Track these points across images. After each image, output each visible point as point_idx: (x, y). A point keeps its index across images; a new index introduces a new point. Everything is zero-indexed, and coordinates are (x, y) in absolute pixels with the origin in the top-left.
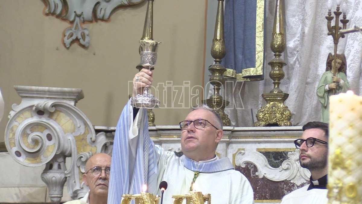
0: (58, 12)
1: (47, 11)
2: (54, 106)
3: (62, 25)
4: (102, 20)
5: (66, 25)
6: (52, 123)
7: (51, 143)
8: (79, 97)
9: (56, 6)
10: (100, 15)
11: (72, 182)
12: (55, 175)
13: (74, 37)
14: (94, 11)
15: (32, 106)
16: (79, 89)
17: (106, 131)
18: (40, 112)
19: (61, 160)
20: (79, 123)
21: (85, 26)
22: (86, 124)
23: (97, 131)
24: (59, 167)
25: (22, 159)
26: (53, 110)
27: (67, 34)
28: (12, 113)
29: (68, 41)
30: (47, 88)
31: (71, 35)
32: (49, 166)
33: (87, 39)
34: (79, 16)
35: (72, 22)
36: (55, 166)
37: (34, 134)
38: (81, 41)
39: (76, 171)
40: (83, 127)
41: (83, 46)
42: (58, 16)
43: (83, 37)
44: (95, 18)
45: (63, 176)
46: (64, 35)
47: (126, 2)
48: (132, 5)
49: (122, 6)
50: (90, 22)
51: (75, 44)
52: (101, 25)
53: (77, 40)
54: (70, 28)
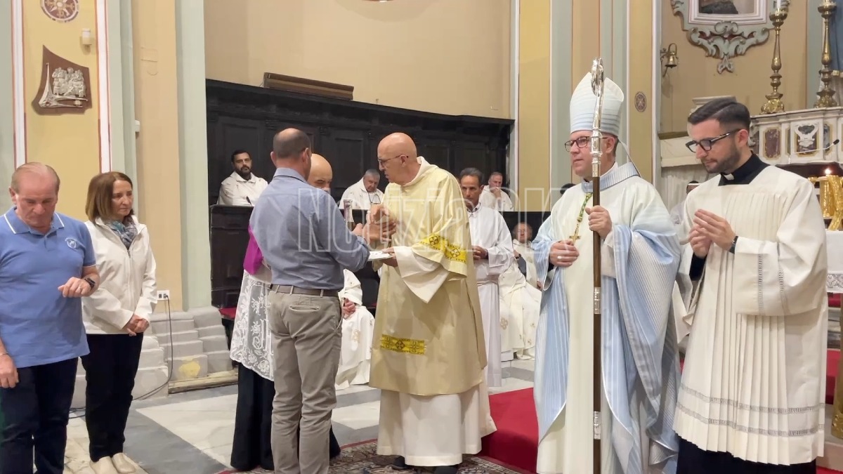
0: (714, 53)
1: (707, 54)
3: (715, 62)
4: (741, 54)
5: (719, 61)
9: (712, 51)
10: (739, 52)
13: (724, 67)
14: (736, 51)
21: (730, 60)
27: (720, 66)
29: (720, 70)
31: (722, 66)
33: (732, 67)
34: (726, 55)
35: (722, 59)
38: (729, 69)
41: (730, 72)
42: (714, 57)
43: (730, 66)
44: (736, 54)
46: (718, 67)
47: (755, 43)
48: (758, 44)
49: (753, 45)
50: (733, 57)
51: (725, 71)
52: (740, 58)
53: (726, 68)
54: (721, 63)
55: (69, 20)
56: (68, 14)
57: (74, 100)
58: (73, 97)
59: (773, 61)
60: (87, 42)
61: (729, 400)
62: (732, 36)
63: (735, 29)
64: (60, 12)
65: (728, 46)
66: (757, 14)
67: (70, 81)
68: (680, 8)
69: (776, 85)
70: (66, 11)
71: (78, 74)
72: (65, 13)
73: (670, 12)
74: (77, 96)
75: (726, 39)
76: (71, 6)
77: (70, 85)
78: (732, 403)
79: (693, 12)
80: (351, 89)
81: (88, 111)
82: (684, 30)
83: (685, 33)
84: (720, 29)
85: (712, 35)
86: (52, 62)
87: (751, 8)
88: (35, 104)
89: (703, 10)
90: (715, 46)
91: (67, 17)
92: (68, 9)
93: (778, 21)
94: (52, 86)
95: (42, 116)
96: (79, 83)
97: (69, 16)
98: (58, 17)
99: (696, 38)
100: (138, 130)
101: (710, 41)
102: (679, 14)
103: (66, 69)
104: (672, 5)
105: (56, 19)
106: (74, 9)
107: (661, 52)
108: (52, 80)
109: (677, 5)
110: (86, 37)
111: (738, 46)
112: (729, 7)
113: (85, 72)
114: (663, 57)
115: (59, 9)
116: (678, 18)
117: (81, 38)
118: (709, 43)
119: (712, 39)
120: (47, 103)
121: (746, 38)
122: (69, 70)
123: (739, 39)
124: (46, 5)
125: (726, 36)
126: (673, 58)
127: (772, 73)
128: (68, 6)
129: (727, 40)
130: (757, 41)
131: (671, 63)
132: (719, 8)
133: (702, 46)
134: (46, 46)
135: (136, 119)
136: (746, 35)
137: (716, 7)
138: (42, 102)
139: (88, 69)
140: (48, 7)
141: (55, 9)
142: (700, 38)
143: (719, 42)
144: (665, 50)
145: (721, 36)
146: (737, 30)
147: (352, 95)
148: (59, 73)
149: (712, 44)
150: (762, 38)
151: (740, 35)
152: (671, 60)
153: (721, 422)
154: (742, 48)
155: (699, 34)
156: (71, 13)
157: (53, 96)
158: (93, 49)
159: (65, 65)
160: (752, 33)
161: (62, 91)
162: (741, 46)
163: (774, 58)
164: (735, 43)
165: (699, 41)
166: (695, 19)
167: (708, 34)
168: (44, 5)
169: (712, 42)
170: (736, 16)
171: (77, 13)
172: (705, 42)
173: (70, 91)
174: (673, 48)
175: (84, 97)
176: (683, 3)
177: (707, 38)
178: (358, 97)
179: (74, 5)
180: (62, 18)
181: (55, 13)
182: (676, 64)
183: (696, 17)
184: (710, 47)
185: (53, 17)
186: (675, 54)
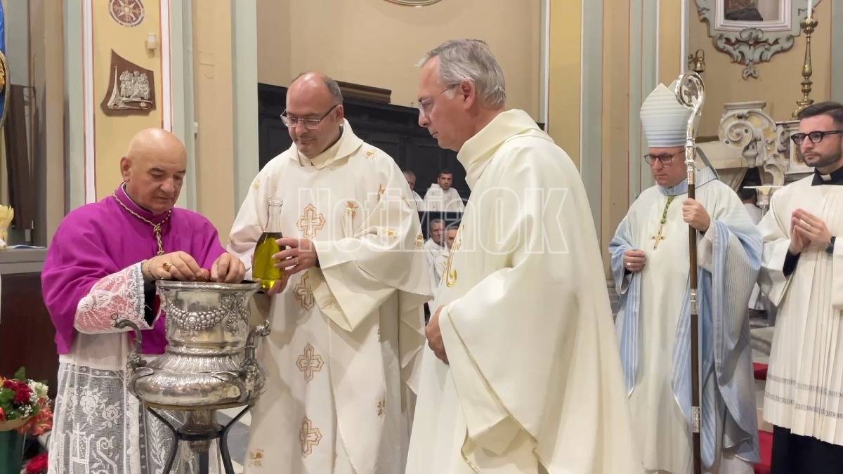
0: (739, 60)
1: (732, 61)
2: (749, 112)
3: (741, 67)
4: (766, 61)
5: (744, 67)
6: (747, 122)
7: (748, 134)
8: (764, 106)
9: (737, 57)
10: (764, 58)
11: (762, 155)
12: (750, 153)
13: (749, 73)
14: (761, 57)
15: (734, 115)
16: (764, 102)
17: (783, 124)
18: (740, 117)
19: (754, 143)
20: (765, 121)
21: (755, 66)
22: (769, 121)
23: (777, 125)
24: (753, 148)
25: (730, 145)
26: (748, 115)
27: (745, 72)
28: (722, 120)
29: (745, 76)
30: (743, 103)
31: (747, 72)
32: (747, 148)
33: (757, 73)
34: (752, 61)
35: (747, 65)
36: (751, 147)
37: (737, 130)
38: (754, 75)
39: (764, 148)
40: (768, 122)
41: (755, 78)
42: (739, 63)
43: (755, 72)
44: (761, 60)
45: (756, 153)
46: (743, 73)
47: (780, 49)
48: (783, 51)
49: (777, 52)
50: (758, 63)
51: (750, 78)
52: (765, 64)
53: (751, 75)
54: (746, 69)
55: (136, 25)
56: (134, 19)
57: (140, 102)
58: (138, 99)
59: (804, 68)
60: (152, 47)
61: (817, 387)
62: (757, 42)
63: (760, 36)
64: (127, 17)
65: (753, 53)
66: (782, 21)
67: (136, 84)
68: (707, 15)
69: (806, 92)
70: (133, 16)
71: (143, 77)
72: (132, 18)
73: (697, 18)
74: (143, 98)
75: (751, 45)
76: (137, 11)
77: (135, 88)
78: (820, 390)
79: (719, 19)
80: (389, 92)
81: (152, 113)
82: (710, 37)
83: (711, 39)
84: (745, 36)
85: (738, 41)
86: (120, 65)
87: (775, 15)
88: (104, 105)
89: (728, 16)
90: (742, 53)
91: (133, 22)
92: (134, 14)
93: (808, 28)
94: (119, 89)
95: (110, 118)
96: (145, 85)
97: (135, 21)
98: (125, 22)
99: (721, 44)
100: (196, 132)
101: (735, 47)
102: (705, 20)
103: (132, 72)
104: (699, 12)
105: (124, 23)
106: (140, 14)
107: (689, 58)
108: (119, 83)
109: (704, 12)
110: (152, 41)
111: (763, 52)
112: (754, 13)
113: (150, 74)
114: (690, 63)
115: (127, 14)
116: (704, 25)
117: (146, 43)
118: (735, 49)
119: (737, 46)
120: (115, 105)
121: (771, 45)
122: (135, 73)
123: (764, 45)
124: (114, 10)
125: (751, 43)
126: (701, 64)
127: (802, 79)
128: (135, 11)
129: (752, 47)
130: (782, 47)
131: (698, 69)
132: (744, 15)
133: (728, 53)
134: (114, 50)
135: (195, 121)
136: (771, 41)
137: (741, 13)
138: (110, 104)
139: (152, 72)
140: (116, 13)
141: (122, 14)
142: (726, 45)
143: (744, 48)
144: (692, 56)
145: (746, 42)
146: (762, 37)
147: (389, 99)
148: (125, 76)
149: (738, 50)
150: (787, 45)
151: (765, 42)
152: (699, 65)
153: (809, 408)
154: (768, 55)
155: (724, 40)
156: (137, 18)
157: (121, 98)
158: (157, 52)
159: (132, 68)
160: (777, 40)
161: (129, 93)
162: (766, 53)
163: (805, 64)
164: (760, 50)
165: (725, 47)
166: (721, 26)
167: (733, 40)
168: (112, 10)
169: (738, 48)
170: (761, 23)
171: (143, 18)
172: (729, 48)
173: (136, 93)
174: (700, 54)
175: (149, 99)
176: (708, 10)
177: (732, 45)
178: (395, 100)
179: (140, 10)
180: (129, 22)
181: (122, 18)
182: (703, 69)
183: (722, 23)
184: (736, 53)
185: (120, 21)
186: (703, 60)
